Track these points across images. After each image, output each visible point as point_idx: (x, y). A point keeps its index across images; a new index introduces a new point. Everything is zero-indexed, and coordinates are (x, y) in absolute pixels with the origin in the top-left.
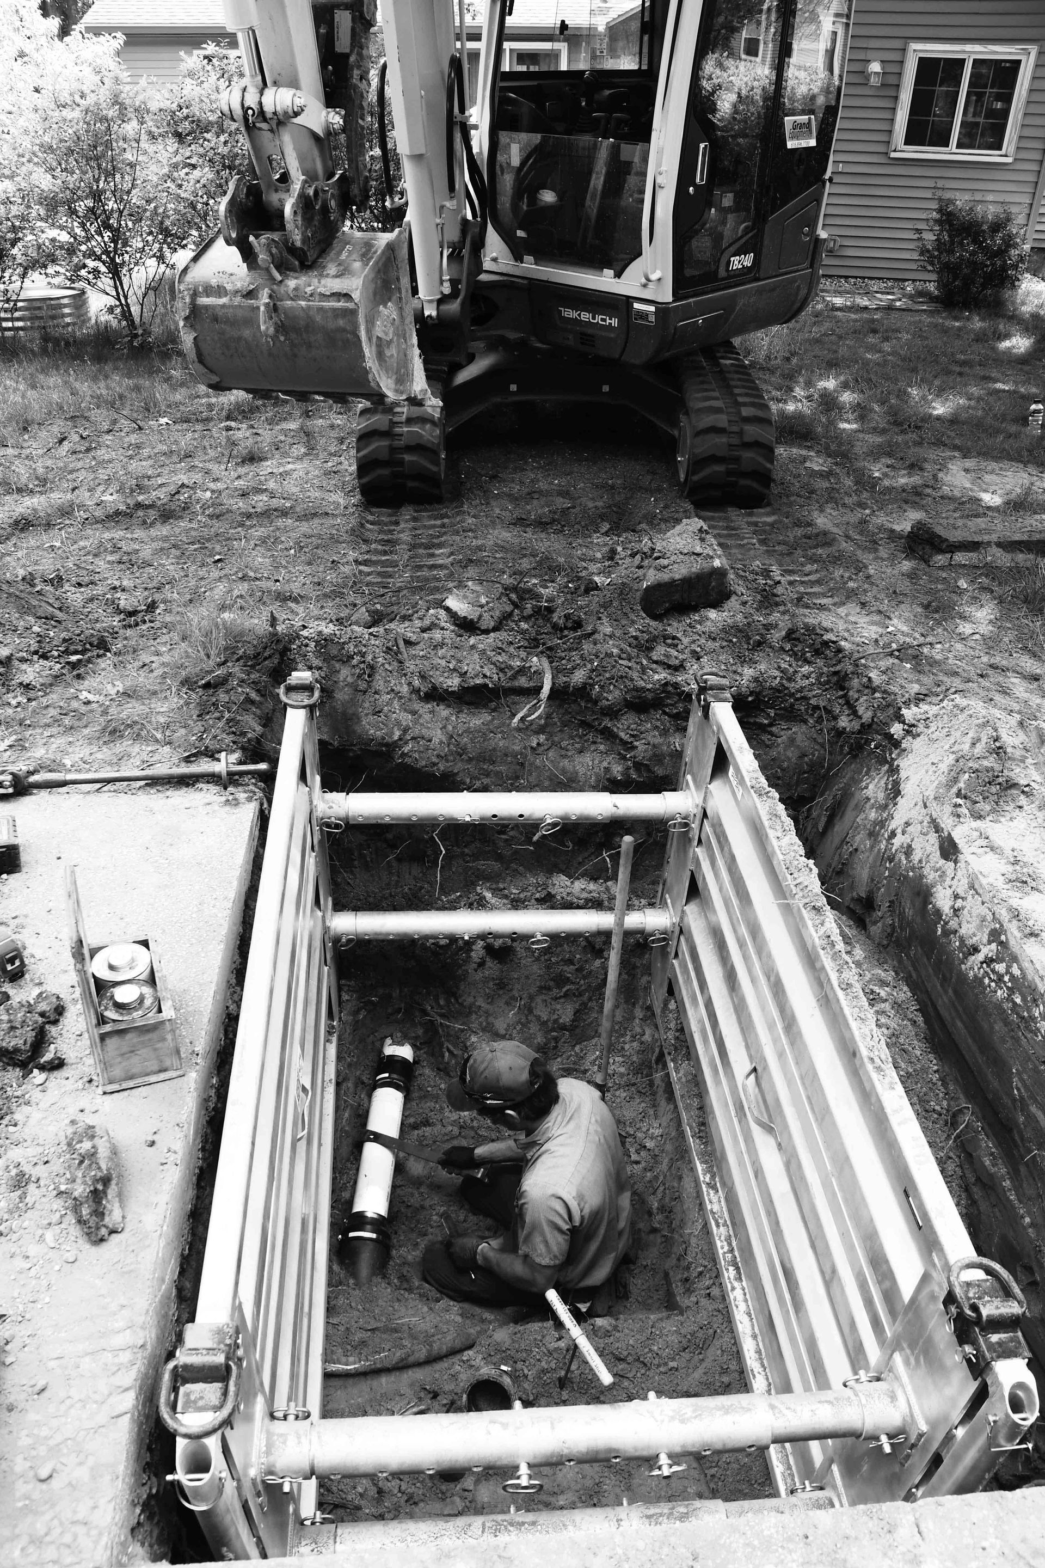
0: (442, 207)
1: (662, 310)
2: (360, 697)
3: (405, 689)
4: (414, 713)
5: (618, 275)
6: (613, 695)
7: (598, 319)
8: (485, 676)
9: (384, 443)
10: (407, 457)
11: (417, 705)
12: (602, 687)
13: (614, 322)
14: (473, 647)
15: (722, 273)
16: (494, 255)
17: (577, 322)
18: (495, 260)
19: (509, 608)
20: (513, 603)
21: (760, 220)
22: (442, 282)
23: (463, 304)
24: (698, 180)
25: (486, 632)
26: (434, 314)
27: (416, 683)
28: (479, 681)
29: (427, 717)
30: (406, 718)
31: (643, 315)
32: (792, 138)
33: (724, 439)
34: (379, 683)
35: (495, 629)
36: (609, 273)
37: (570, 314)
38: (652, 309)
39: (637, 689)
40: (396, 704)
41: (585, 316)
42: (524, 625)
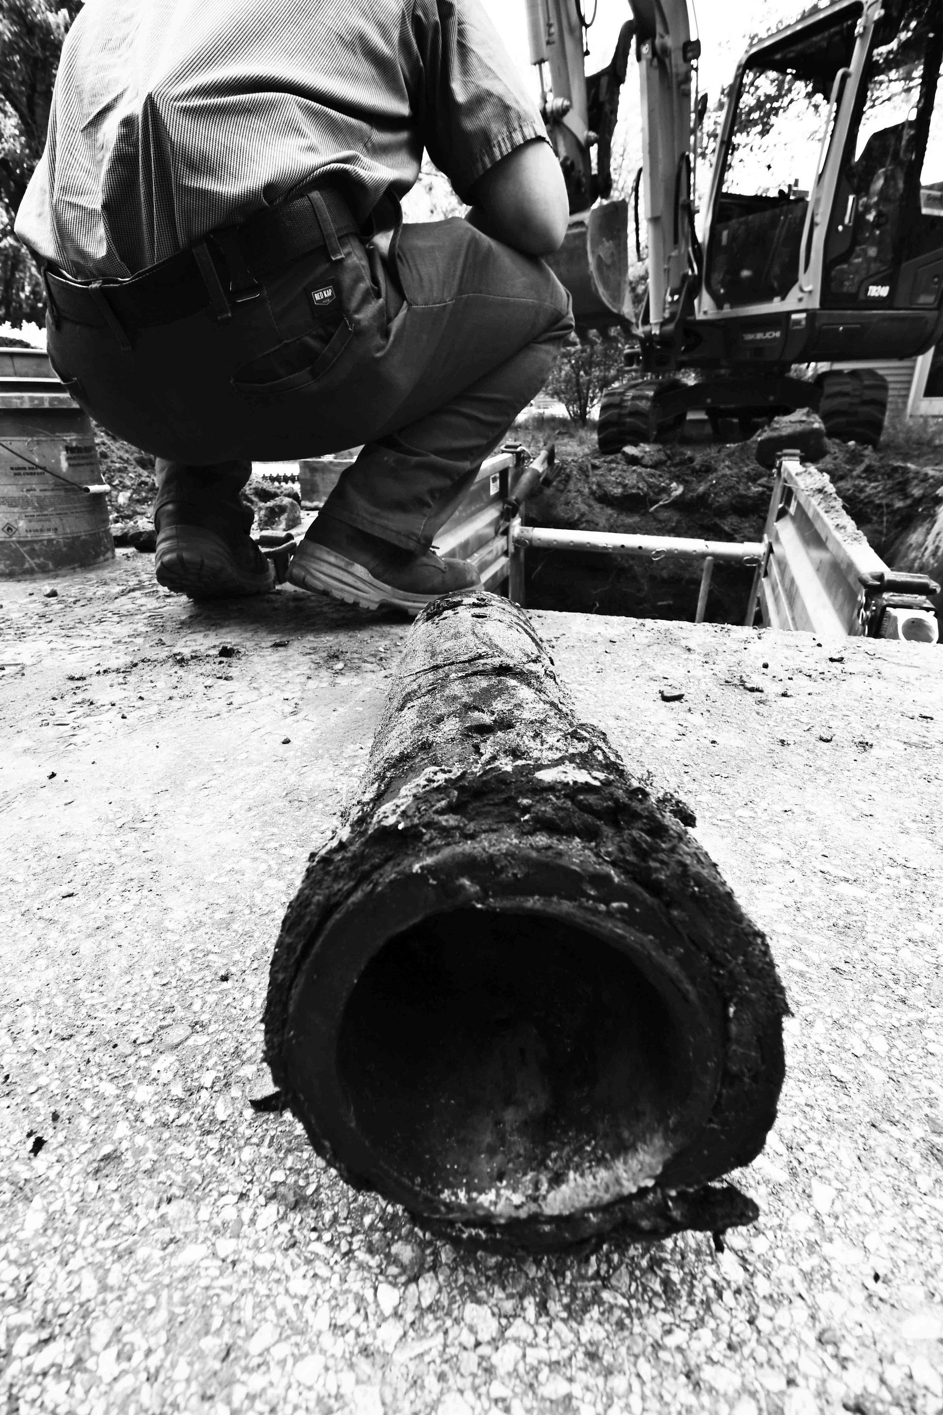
0: (670, 257)
1: (811, 314)
2: (559, 494)
3: (586, 491)
4: (590, 506)
5: (783, 299)
6: (723, 499)
7: (768, 336)
8: (639, 488)
9: (616, 411)
10: (628, 420)
11: (592, 502)
12: (716, 494)
13: (778, 334)
14: (634, 471)
15: (861, 297)
16: (705, 309)
17: (754, 341)
18: (705, 313)
19: (664, 458)
20: (667, 455)
21: (896, 262)
22: (664, 310)
23: (676, 327)
24: (847, 220)
25: (646, 466)
26: (658, 332)
27: (594, 487)
28: (634, 491)
29: (598, 510)
30: (584, 508)
31: (798, 322)
32: (928, 206)
33: (847, 400)
34: (571, 486)
35: (651, 467)
36: (777, 299)
37: (749, 337)
38: (804, 315)
39: (741, 496)
40: (580, 499)
41: (759, 336)
42: (672, 469)
